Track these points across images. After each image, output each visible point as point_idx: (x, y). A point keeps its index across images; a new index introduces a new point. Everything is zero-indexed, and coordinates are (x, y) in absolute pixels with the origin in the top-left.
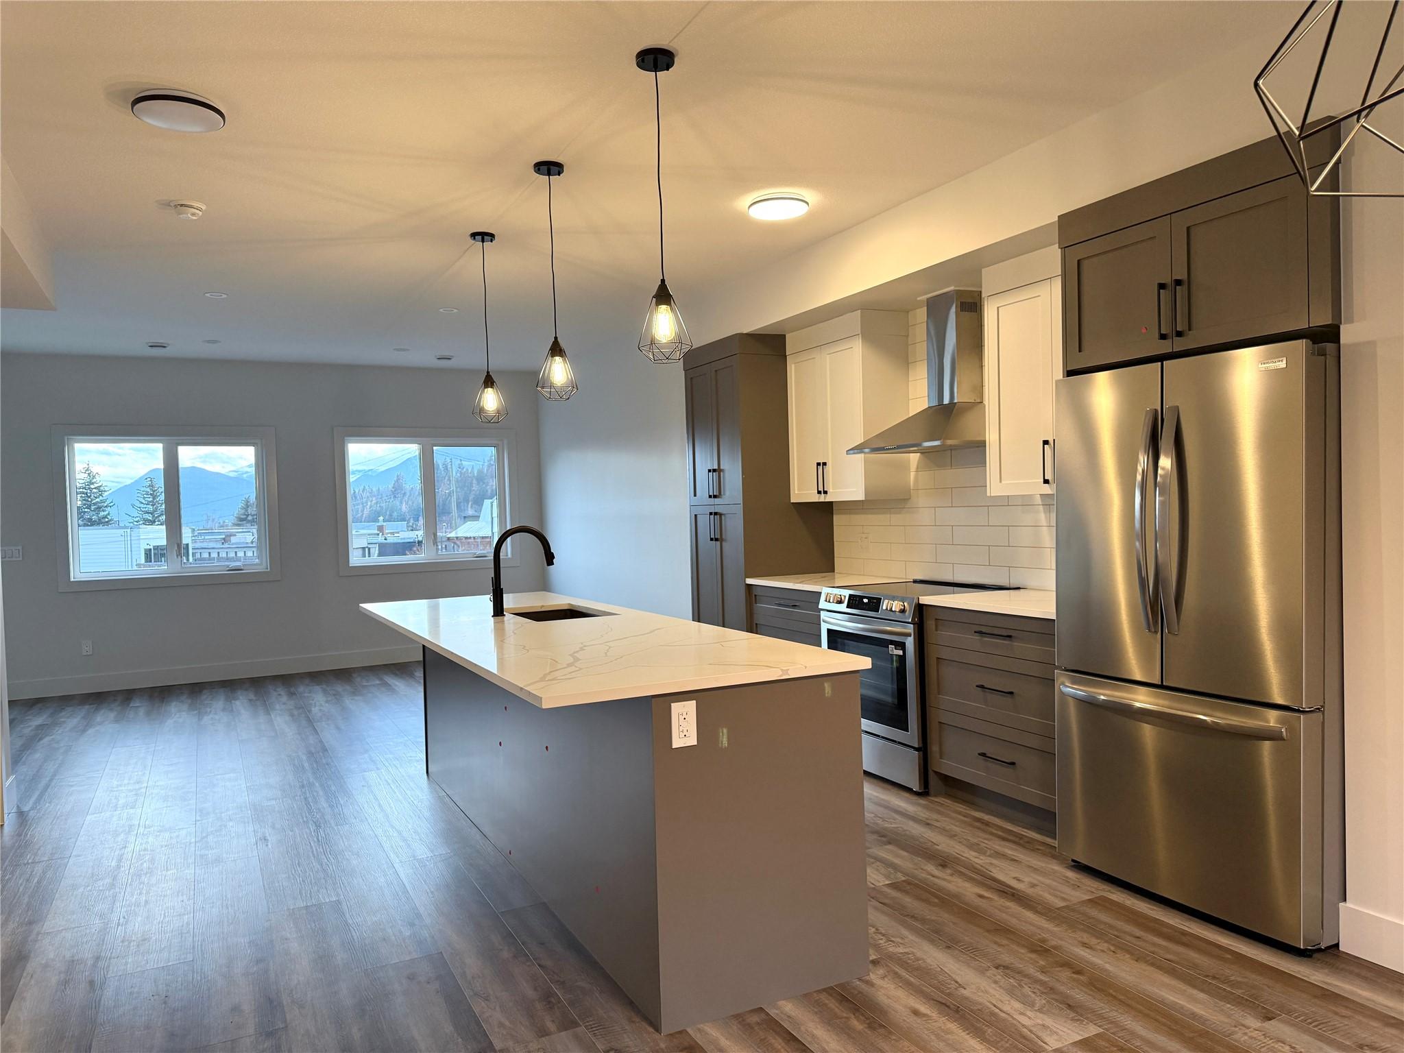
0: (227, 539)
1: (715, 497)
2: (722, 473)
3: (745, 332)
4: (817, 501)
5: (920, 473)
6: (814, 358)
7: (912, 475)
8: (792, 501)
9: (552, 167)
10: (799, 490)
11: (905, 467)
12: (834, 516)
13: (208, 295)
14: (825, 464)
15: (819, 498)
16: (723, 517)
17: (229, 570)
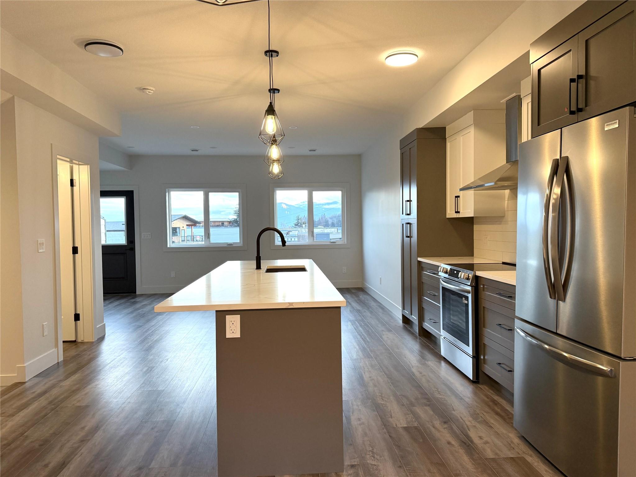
0: (288, 233)
1: (408, 215)
2: (411, 202)
3: (421, 127)
4: (456, 217)
5: (509, 201)
6: (456, 139)
7: (506, 202)
8: (447, 217)
9: (273, 53)
10: (450, 211)
11: (502, 198)
12: (474, 225)
13: (192, 127)
14: (459, 197)
15: (457, 215)
16: (411, 225)
17: (227, 245)
